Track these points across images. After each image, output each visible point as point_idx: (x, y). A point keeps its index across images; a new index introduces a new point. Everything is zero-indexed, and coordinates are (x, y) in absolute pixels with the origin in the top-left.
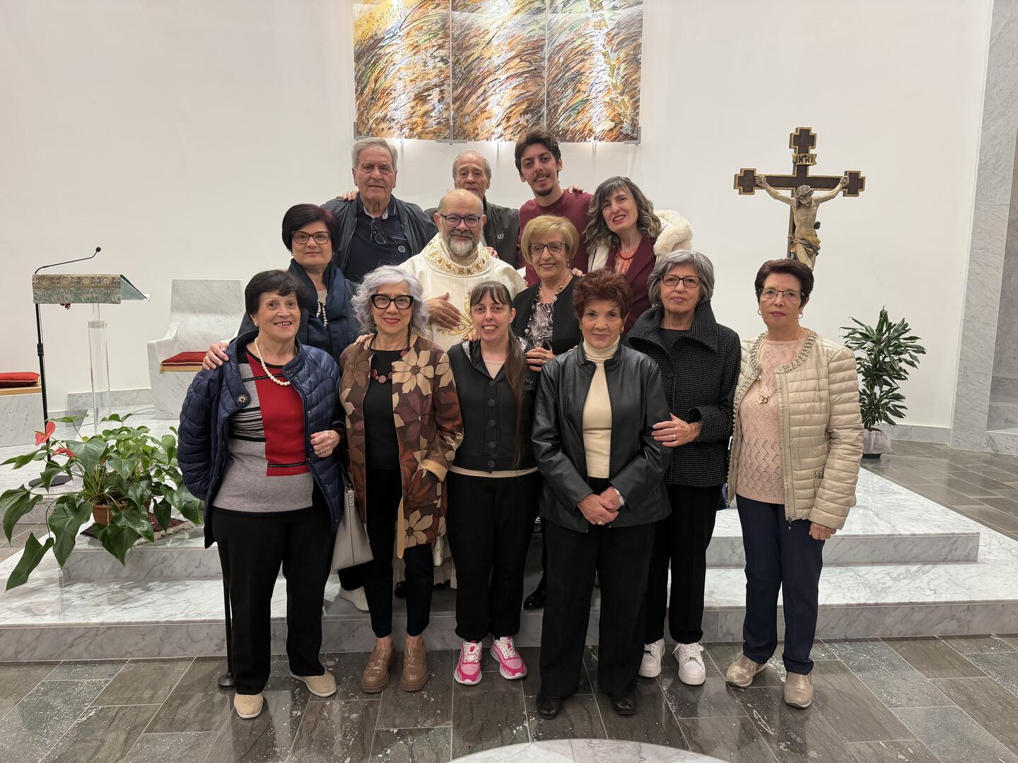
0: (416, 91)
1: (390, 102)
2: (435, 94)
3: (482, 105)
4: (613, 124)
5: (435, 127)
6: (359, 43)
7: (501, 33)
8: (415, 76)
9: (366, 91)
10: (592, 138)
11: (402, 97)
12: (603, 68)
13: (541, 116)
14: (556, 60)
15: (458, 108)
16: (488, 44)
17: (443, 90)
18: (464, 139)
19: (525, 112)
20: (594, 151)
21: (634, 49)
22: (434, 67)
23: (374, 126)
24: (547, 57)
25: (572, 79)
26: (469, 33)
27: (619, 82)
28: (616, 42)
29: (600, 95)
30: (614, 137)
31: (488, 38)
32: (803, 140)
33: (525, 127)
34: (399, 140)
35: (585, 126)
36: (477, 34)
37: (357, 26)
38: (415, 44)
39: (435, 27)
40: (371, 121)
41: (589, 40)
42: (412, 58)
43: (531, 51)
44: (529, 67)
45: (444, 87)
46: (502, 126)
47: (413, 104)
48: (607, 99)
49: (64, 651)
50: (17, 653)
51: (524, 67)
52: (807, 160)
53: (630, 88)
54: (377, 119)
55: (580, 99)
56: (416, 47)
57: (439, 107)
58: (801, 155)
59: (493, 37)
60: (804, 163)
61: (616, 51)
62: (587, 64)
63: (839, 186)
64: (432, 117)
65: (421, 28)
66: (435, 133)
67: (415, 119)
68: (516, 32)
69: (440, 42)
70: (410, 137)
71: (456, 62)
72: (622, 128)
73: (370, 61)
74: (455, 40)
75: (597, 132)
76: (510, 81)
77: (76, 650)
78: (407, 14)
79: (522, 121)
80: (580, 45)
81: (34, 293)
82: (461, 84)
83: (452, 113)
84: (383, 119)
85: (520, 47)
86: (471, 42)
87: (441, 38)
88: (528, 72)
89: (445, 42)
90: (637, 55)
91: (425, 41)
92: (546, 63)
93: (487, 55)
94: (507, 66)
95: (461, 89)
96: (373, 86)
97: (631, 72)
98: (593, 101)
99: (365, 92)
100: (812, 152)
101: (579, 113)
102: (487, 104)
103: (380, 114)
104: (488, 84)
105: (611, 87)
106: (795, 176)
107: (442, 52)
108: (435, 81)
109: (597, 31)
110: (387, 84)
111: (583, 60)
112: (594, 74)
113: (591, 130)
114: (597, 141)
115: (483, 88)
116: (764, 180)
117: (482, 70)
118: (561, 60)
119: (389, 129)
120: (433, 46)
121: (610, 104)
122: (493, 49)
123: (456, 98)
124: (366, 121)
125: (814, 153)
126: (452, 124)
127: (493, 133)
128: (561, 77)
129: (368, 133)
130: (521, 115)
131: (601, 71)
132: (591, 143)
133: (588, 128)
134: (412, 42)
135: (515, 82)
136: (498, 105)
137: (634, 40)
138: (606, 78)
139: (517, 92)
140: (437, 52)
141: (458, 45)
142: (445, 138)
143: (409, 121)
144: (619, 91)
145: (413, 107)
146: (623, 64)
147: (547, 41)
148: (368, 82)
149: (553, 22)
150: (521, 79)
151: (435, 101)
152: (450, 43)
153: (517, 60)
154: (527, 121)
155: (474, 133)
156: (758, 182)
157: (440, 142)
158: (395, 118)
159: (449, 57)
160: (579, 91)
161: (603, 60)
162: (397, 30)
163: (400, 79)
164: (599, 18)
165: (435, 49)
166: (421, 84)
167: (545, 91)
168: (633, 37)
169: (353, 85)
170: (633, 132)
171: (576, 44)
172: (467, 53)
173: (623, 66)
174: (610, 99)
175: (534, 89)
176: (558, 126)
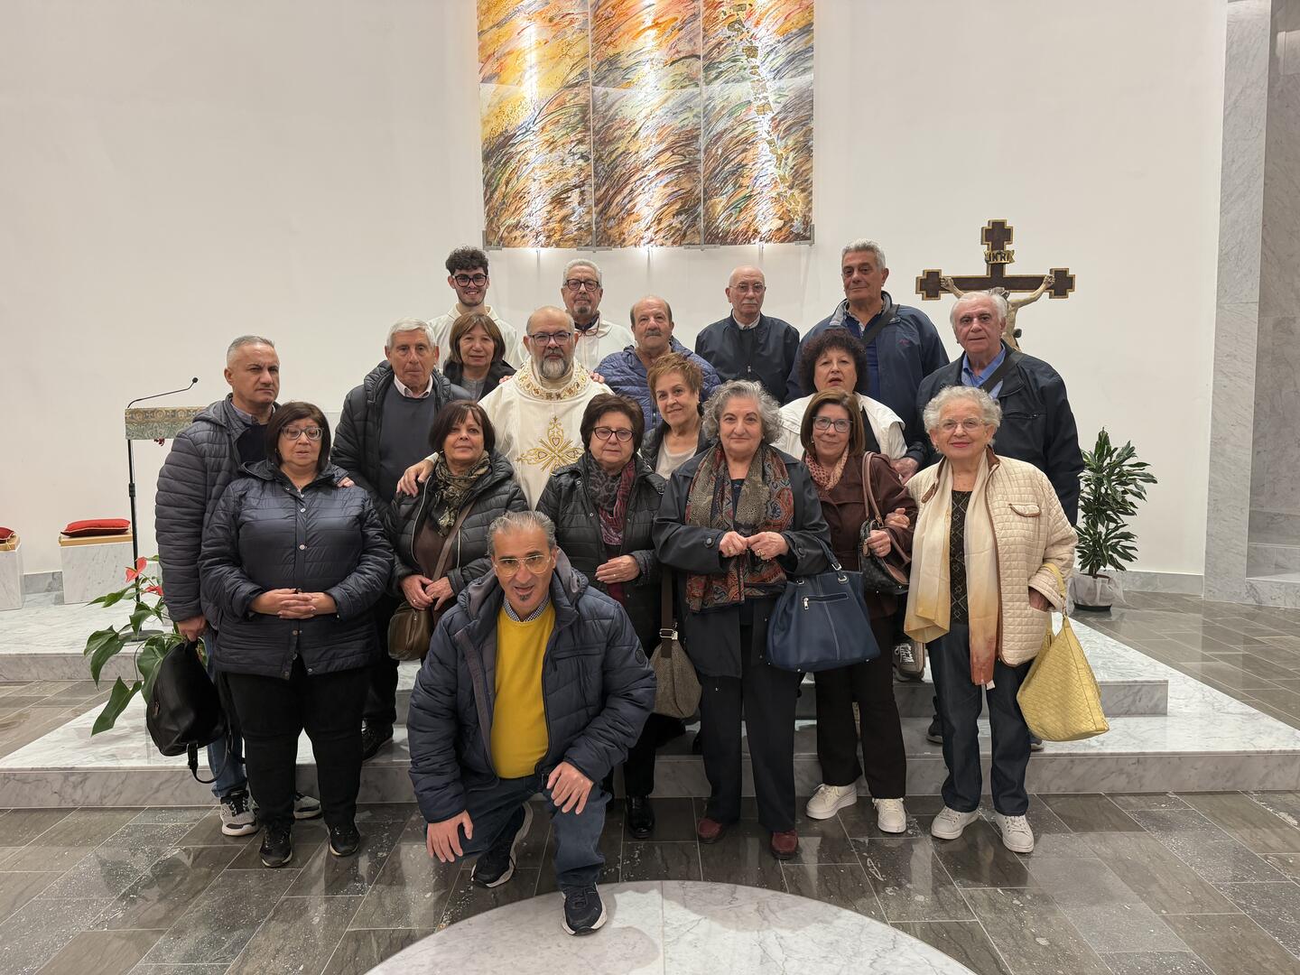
0: (553, 193)
1: (524, 206)
2: (575, 195)
3: (629, 206)
4: (781, 223)
5: (575, 233)
6: (487, 141)
7: (649, 123)
8: (552, 176)
9: (496, 195)
10: (757, 240)
11: (538, 200)
12: (768, 158)
13: (698, 216)
14: (714, 151)
15: (601, 212)
16: (634, 136)
17: (584, 191)
18: (609, 245)
19: (678, 213)
20: (761, 254)
21: (804, 136)
22: (574, 165)
23: (506, 234)
24: (703, 148)
25: (733, 173)
26: (612, 125)
27: (788, 173)
28: (782, 128)
29: (765, 190)
30: (783, 237)
31: (633, 130)
32: (997, 235)
33: (678, 230)
34: (534, 250)
35: (749, 226)
36: (621, 125)
37: (485, 123)
38: (551, 140)
39: (573, 120)
40: (502, 229)
41: (752, 127)
42: (548, 156)
43: (684, 143)
44: (681, 161)
45: (585, 188)
46: (652, 229)
47: (549, 208)
48: (774, 194)
49: (149, 797)
50: (102, 798)
51: (676, 161)
52: (1002, 258)
53: (801, 180)
54: (509, 227)
55: (742, 195)
56: (553, 143)
57: (580, 210)
58: (995, 252)
59: (640, 128)
60: (999, 261)
61: (783, 138)
62: (750, 154)
63: (1042, 287)
64: (571, 222)
65: (558, 121)
66: (575, 240)
67: (552, 225)
68: (668, 121)
69: (579, 136)
70: (547, 245)
71: (599, 159)
72: (792, 226)
73: (500, 161)
74: (596, 133)
75: (763, 231)
76: (660, 178)
77: (162, 796)
78: (542, 106)
79: (676, 223)
80: (740, 133)
81: (127, 428)
82: (604, 184)
83: (594, 216)
84: (516, 226)
85: (671, 139)
86: (615, 134)
87: (580, 132)
88: (681, 166)
89: (585, 136)
90: (808, 141)
91: (563, 135)
92: (702, 156)
93: (633, 149)
94: (657, 161)
95: (604, 188)
96: (504, 189)
97: (801, 162)
98: (758, 196)
99: (494, 196)
100: (1008, 247)
101: (741, 211)
102: (635, 206)
103: (512, 221)
104: (635, 182)
105: (778, 180)
106: (989, 276)
107: (582, 148)
108: (575, 181)
109: (761, 116)
110: (520, 186)
111: (745, 150)
112: (758, 165)
113: (755, 231)
114: (764, 242)
115: (629, 187)
116: (951, 283)
117: (628, 166)
118: (720, 152)
119: (523, 237)
120: (572, 141)
121: (778, 199)
122: (640, 142)
123: (598, 200)
124: (496, 229)
125: (1011, 250)
126: (594, 229)
127: (642, 238)
128: (720, 171)
129: (499, 243)
130: (674, 216)
131: (766, 162)
132: (757, 245)
133: (752, 228)
134: (547, 138)
135: (666, 178)
136: (647, 205)
137: (804, 125)
138: (772, 169)
139: (669, 190)
140: (576, 148)
141: (600, 139)
142: (587, 245)
143: (546, 227)
144: (787, 184)
145: (549, 212)
146: (792, 153)
147: (702, 130)
148: (498, 185)
149: (709, 107)
150: (673, 175)
151: (575, 204)
152: (590, 138)
153: (668, 154)
154: (681, 223)
155: (620, 238)
156: (943, 285)
157: (581, 250)
158: (530, 224)
159: (590, 153)
160: (741, 186)
161: (768, 150)
162: (531, 125)
163: (535, 180)
164: (763, 101)
165: (573, 145)
166: (559, 185)
167: (701, 187)
168: (802, 121)
169: (481, 188)
170: (805, 230)
171: (736, 132)
172: (611, 148)
173: (792, 155)
174: (778, 194)
175: (688, 186)
176: (717, 227)
